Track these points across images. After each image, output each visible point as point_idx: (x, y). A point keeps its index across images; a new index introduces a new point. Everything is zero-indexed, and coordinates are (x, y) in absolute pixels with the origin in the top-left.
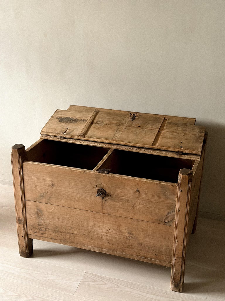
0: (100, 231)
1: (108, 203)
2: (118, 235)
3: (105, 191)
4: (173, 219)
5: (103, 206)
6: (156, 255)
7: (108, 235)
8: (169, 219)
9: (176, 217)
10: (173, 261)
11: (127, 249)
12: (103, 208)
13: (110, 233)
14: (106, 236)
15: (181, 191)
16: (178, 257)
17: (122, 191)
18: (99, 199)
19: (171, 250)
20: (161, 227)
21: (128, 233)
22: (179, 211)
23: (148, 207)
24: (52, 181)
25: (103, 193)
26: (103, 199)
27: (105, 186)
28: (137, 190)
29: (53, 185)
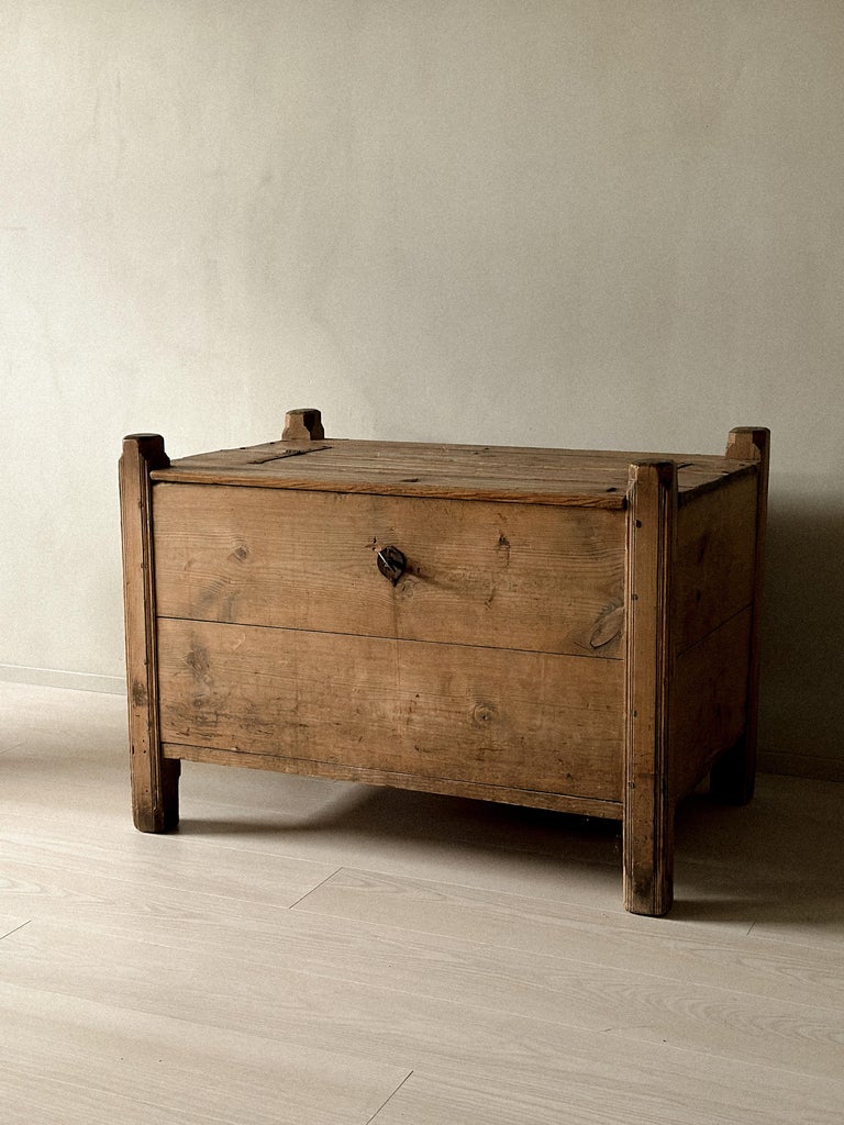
0: (388, 707)
1: (411, 600)
2: (447, 714)
3: (402, 554)
4: (619, 634)
5: (396, 612)
6: (569, 775)
7: (414, 716)
8: (608, 632)
9: (628, 627)
10: (628, 793)
11: (476, 764)
12: (395, 621)
13: (421, 708)
14: (409, 721)
15: (639, 524)
16: (640, 775)
17: (454, 548)
18: (382, 586)
19: (616, 753)
20: (581, 666)
21: (479, 703)
22: (635, 597)
23: (538, 596)
24: (240, 539)
25: (396, 565)
26: (395, 585)
27: (402, 538)
28: (503, 541)
29: (242, 553)
